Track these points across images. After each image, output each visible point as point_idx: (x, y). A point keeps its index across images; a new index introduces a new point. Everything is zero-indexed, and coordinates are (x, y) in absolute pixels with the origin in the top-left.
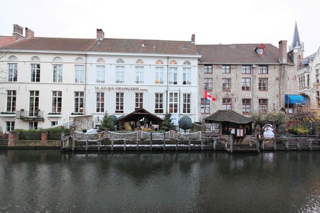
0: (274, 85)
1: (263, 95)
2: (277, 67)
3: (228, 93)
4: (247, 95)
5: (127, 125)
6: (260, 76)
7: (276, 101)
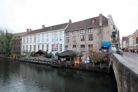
0: (96, 37)
1: (91, 43)
2: (98, 28)
3: (75, 43)
4: (83, 43)
5: (38, 55)
6: (89, 34)
7: (97, 46)
